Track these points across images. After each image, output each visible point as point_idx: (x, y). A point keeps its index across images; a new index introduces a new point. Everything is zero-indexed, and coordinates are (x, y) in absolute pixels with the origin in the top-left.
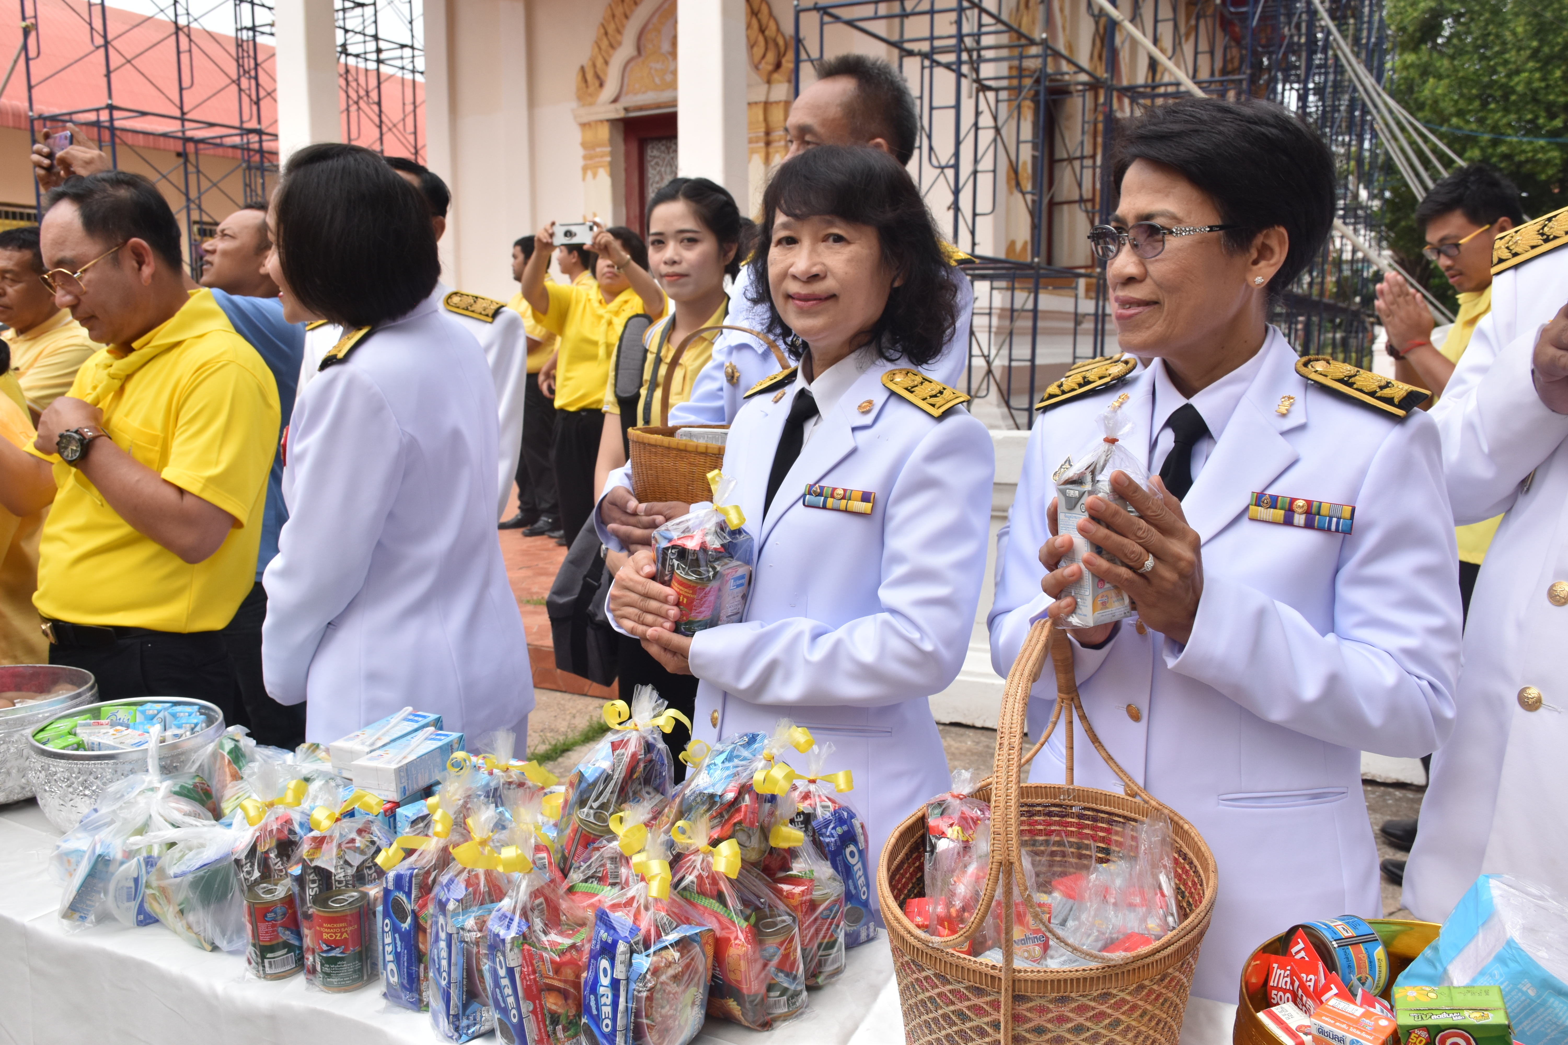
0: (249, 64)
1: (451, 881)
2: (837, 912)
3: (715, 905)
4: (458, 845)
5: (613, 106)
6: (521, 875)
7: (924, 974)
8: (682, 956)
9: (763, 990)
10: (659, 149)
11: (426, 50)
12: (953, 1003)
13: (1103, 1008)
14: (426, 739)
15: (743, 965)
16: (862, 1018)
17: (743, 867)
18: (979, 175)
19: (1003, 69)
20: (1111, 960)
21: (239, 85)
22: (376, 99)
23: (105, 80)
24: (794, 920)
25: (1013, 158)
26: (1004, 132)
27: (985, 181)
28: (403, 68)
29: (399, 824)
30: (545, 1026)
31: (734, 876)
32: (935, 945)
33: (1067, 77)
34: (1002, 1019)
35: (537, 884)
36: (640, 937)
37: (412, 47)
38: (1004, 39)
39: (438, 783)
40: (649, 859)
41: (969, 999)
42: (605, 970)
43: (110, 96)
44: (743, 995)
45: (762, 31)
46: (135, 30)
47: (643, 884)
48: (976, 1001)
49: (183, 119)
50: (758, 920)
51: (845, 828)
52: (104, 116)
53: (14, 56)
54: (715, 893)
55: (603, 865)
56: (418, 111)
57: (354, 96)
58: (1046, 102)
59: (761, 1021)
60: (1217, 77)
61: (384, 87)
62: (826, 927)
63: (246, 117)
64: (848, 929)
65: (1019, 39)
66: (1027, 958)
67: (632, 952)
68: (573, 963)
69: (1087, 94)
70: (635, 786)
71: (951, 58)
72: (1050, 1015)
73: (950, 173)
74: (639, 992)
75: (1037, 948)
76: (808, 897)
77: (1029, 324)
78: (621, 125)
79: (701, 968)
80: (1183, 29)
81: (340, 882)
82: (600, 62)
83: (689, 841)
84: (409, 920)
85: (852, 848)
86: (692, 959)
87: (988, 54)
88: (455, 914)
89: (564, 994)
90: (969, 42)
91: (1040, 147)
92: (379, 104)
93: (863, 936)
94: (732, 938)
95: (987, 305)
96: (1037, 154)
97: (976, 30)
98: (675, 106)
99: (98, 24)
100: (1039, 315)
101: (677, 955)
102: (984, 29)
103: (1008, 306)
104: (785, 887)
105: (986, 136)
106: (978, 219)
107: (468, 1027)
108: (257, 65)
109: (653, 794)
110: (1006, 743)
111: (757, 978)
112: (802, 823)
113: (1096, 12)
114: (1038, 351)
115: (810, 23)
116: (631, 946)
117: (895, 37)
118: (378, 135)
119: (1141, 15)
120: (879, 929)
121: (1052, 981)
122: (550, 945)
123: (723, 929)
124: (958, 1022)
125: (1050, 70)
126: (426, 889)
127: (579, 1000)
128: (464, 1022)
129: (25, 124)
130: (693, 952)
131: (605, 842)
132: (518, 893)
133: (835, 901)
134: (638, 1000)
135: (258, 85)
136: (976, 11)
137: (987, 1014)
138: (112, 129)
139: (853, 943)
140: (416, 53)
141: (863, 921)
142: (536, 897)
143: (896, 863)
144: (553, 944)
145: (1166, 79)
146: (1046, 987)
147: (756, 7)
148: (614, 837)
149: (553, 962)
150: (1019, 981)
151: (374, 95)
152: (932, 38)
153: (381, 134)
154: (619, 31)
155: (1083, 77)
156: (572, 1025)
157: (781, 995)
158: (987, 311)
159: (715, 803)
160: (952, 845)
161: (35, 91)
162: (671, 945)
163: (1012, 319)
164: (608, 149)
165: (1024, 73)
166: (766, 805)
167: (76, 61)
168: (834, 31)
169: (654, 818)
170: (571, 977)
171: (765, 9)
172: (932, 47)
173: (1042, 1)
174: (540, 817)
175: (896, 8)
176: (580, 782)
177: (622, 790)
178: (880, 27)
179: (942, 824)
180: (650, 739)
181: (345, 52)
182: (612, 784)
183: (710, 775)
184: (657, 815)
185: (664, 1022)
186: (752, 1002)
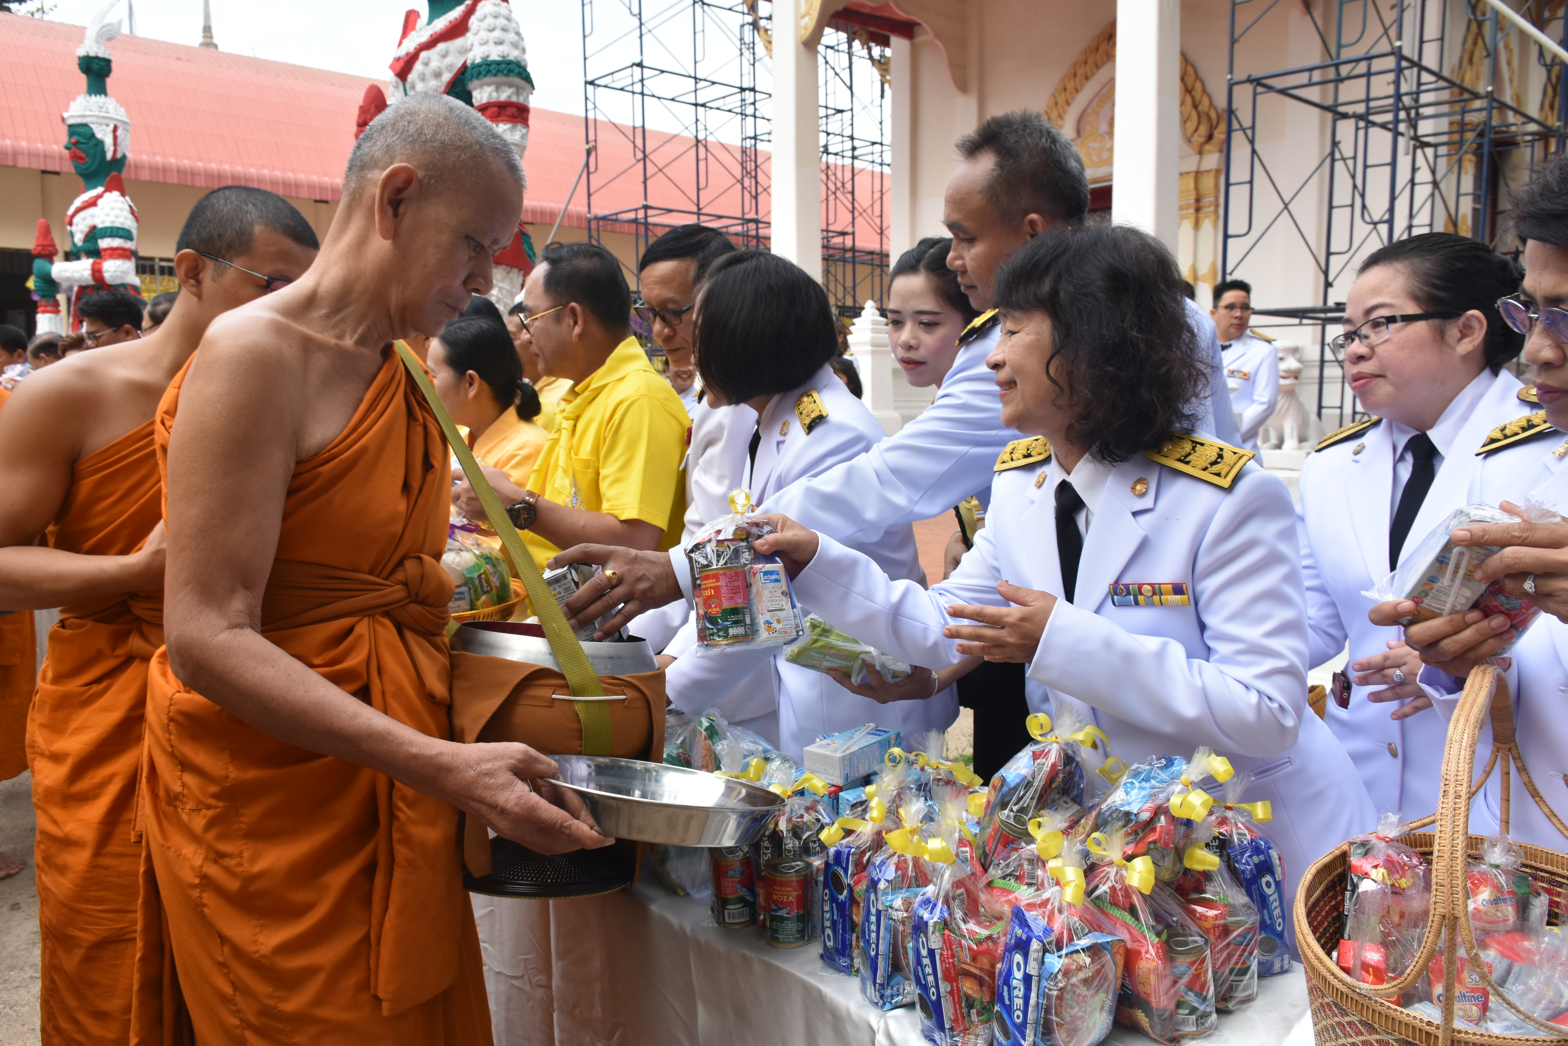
0: (750, 166)
1: (883, 863)
2: (1251, 940)
3: (1128, 918)
4: (891, 831)
6: (945, 865)
7: (1347, 1019)
8: (1093, 962)
9: (1172, 1006)
11: (893, 146)
14: (868, 733)
15: (1153, 979)
17: (1156, 884)
19: (1443, 124)
20: (1564, 1032)
21: (742, 184)
22: (850, 189)
23: (642, 186)
24: (1206, 942)
25: (1453, 211)
26: (1442, 186)
28: (873, 162)
29: (841, 806)
30: (961, 1007)
31: (1147, 892)
32: (1363, 992)
33: (1513, 128)
35: (960, 876)
36: (1053, 937)
37: (881, 144)
38: (1445, 95)
39: (875, 773)
40: (1065, 865)
42: (1018, 964)
43: (646, 198)
44: (1152, 1008)
45: (1195, 106)
46: (667, 145)
47: (1057, 888)
49: (699, 214)
50: (1170, 937)
51: (1262, 858)
52: (641, 214)
53: (579, 172)
54: (1128, 906)
55: (1021, 865)
56: (884, 197)
57: (832, 187)
58: (1490, 154)
59: (1169, 1035)
61: (856, 178)
62: (1238, 953)
63: (746, 210)
64: (1261, 958)
65: (1461, 94)
66: (1465, 1018)
67: (1045, 951)
68: (988, 953)
69: (1536, 144)
70: (1053, 794)
71: (1389, 117)
73: (1384, 228)
74: (1050, 990)
75: (1474, 1008)
76: (1222, 922)
79: (1111, 976)
81: (789, 851)
83: (1104, 853)
84: (845, 892)
85: (1268, 878)
86: (1103, 966)
87: (1425, 111)
88: (885, 893)
89: (980, 982)
90: (1407, 100)
91: (1483, 199)
92: (853, 193)
93: (1277, 967)
94: (1143, 951)
96: (1478, 206)
97: (1414, 89)
98: (1111, 180)
99: (639, 143)
101: (1088, 960)
102: (1423, 88)
104: (1199, 909)
105: (1423, 192)
107: (892, 997)
108: (756, 166)
109: (1070, 804)
110: (1451, 791)
111: (1166, 993)
112: (1217, 847)
113: (1548, 61)
115: (1243, 96)
116: (1044, 945)
117: (1329, 102)
118: (850, 220)
120: (1294, 963)
122: (969, 933)
123: (1134, 941)
125: (1494, 123)
126: (861, 867)
127: (993, 988)
128: (888, 992)
129: (584, 224)
130: (1104, 960)
131: (1023, 844)
132: (941, 881)
133: (1249, 930)
134: (1049, 997)
135: (757, 182)
136: (1415, 70)
138: (646, 224)
139: (1266, 972)
140: (885, 148)
141: (1277, 952)
142: (958, 887)
143: (1312, 900)
144: (972, 933)
147: (1190, 85)
148: (1031, 840)
149: (970, 949)
150: (1459, 1042)
151: (849, 186)
152: (1368, 100)
153: (854, 219)
154: (1061, 117)
155: (1533, 127)
156: (986, 1010)
157: (1190, 1014)
159: (1130, 821)
160: (1376, 887)
161: (592, 198)
162: (1083, 950)
165: (1467, 128)
166: (1182, 829)
167: (623, 173)
168: (1267, 100)
169: (1071, 827)
170: (987, 966)
171: (1198, 86)
172: (1368, 108)
173: (1488, 55)
174: (964, 814)
175: (1331, 73)
176: (1002, 785)
177: (1041, 797)
178: (1313, 93)
179: (1366, 865)
180: (1070, 752)
181: (826, 151)
182: (1032, 790)
183: (1127, 793)
184: (1074, 824)
185: (1072, 1022)
186: (1160, 1016)
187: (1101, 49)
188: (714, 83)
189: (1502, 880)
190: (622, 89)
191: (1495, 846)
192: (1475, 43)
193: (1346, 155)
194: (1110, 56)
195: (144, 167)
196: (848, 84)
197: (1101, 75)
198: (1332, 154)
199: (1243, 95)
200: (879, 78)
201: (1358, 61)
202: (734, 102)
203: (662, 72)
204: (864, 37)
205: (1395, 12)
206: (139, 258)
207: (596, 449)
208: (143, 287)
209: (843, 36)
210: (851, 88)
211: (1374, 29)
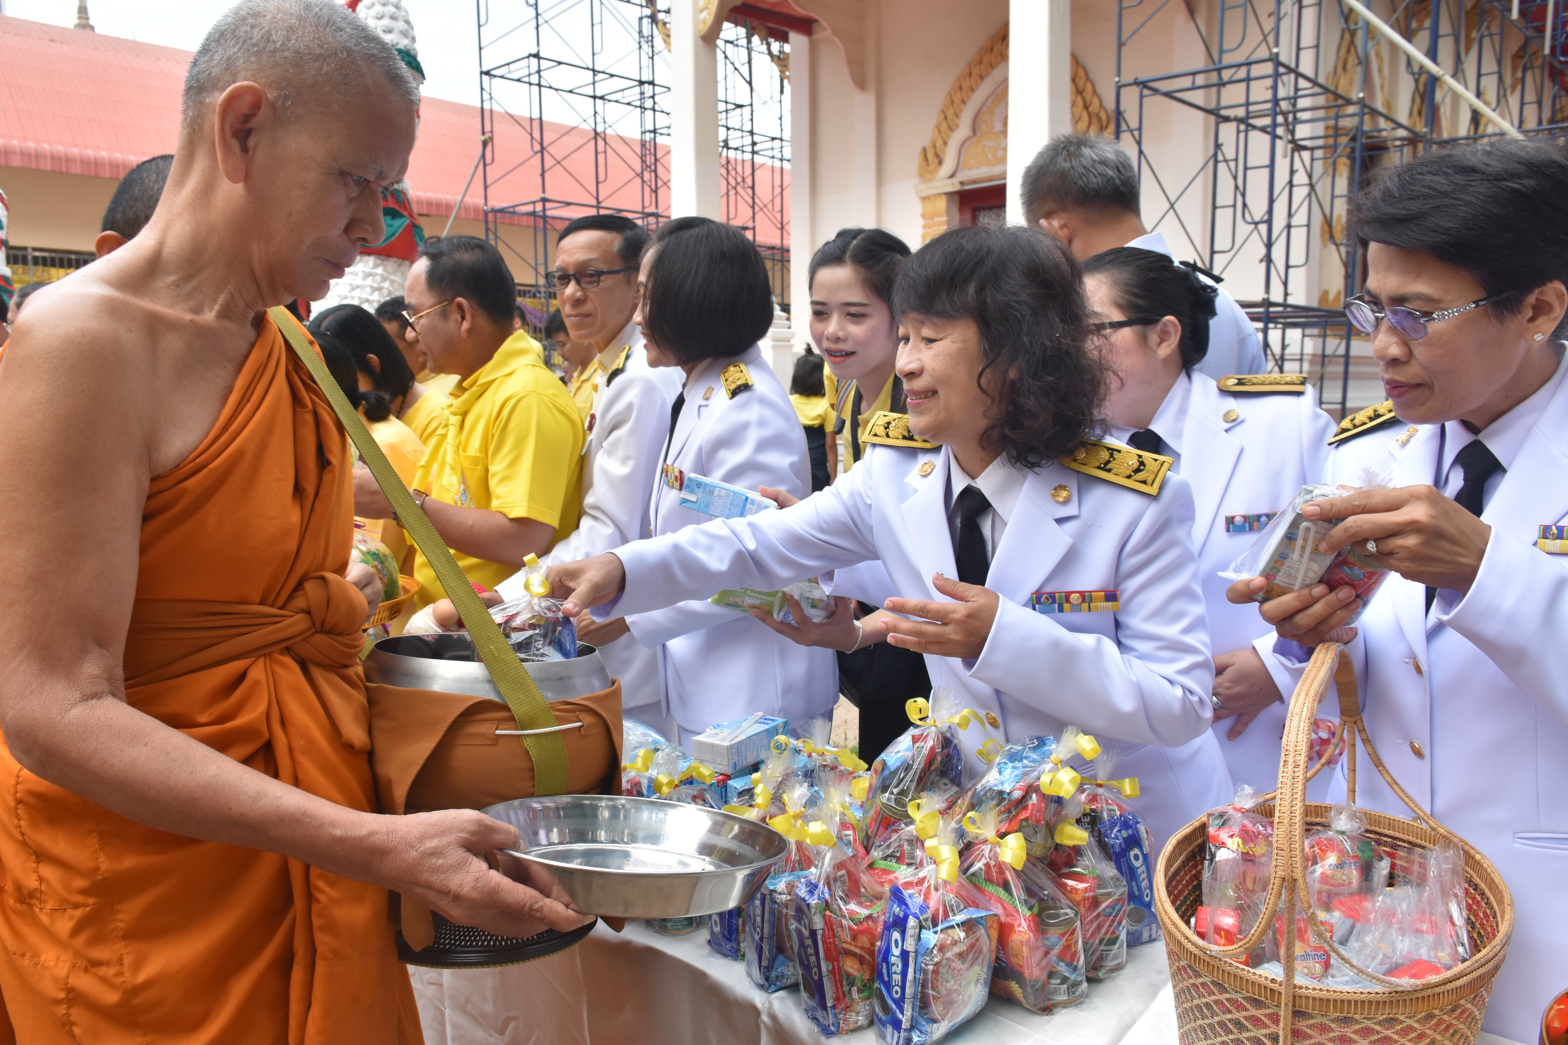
0: (650, 160)
2: (1119, 911)
3: (1002, 893)
4: (775, 816)
5: (950, 181)
6: (826, 848)
7: (1201, 980)
8: (967, 936)
9: (1044, 977)
10: (989, 217)
11: (792, 141)
12: (1230, 1012)
13: (1389, 1033)
14: (756, 722)
15: (1025, 951)
16: (1140, 1014)
17: (1028, 860)
18: (1293, 230)
19: (1319, 129)
20: (1398, 985)
21: (642, 178)
22: (750, 184)
23: (540, 179)
24: (1076, 914)
25: (1327, 211)
26: (1318, 188)
27: (1299, 236)
28: (773, 157)
29: (729, 795)
30: (842, 985)
31: (1019, 867)
32: (1213, 954)
33: (1384, 134)
34: (1281, 1033)
35: (841, 858)
36: (929, 914)
37: (781, 140)
38: (1321, 100)
39: (762, 762)
40: (940, 844)
41: (1247, 1010)
42: (896, 941)
43: (544, 191)
44: (1025, 979)
45: (1086, 107)
46: (565, 137)
47: (934, 866)
48: (1254, 1012)
49: (598, 207)
50: (1041, 911)
51: (1130, 832)
52: (539, 207)
53: (475, 164)
54: (1001, 882)
55: (901, 846)
56: (785, 193)
57: (732, 182)
58: (1362, 158)
59: (1042, 1005)
60: (1545, 125)
61: (757, 173)
62: (1108, 924)
63: (647, 204)
64: (1130, 928)
65: (1336, 100)
66: (1307, 975)
67: (921, 927)
68: (869, 932)
69: (1405, 149)
70: (932, 776)
71: (1267, 121)
72: (1332, 1035)
73: (1263, 228)
74: (926, 965)
75: (1318, 965)
76: (1091, 894)
77: (1341, 369)
78: (957, 198)
79: (985, 949)
80: (1508, 81)
82: (939, 143)
83: (978, 831)
85: (1136, 851)
86: (977, 940)
87: (1302, 116)
89: (861, 960)
90: (1284, 105)
92: (753, 188)
93: (1145, 936)
94: (1016, 924)
95: (1298, 351)
97: (1292, 94)
98: (1005, 178)
99: (536, 134)
100: (1351, 360)
101: (962, 935)
102: (1300, 93)
103: (1320, 352)
104: (1070, 882)
105: (1300, 193)
106: (1291, 271)
107: (776, 979)
108: (656, 160)
109: (949, 785)
110: (1291, 761)
111: (1038, 964)
112: (1089, 823)
113: (1416, 71)
114: (1350, 394)
116: (920, 922)
117: (1212, 105)
118: (751, 214)
119: (1463, 71)
120: (1159, 932)
121: (1335, 1001)
122: (849, 913)
123: (1007, 916)
124: (1235, 1031)
125: (1366, 127)
127: (873, 966)
128: (773, 975)
129: (481, 217)
130: (978, 934)
131: (903, 825)
132: (823, 864)
133: (1118, 901)
134: (925, 972)
135: (656, 176)
136: (1292, 76)
137: (1266, 1026)
138: (545, 217)
139: (1135, 941)
140: (784, 143)
141: (1145, 922)
142: (839, 869)
143: (1173, 869)
144: (852, 913)
145: (1490, 130)
146: (1328, 1006)
147: (1081, 86)
148: (911, 821)
149: (850, 929)
150: (1300, 997)
151: (749, 181)
152: (1248, 104)
153: (754, 214)
154: (957, 116)
155: (1402, 133)
156: (866, 987)
157: (1062, 983)
158: (1298, 357)
159: (1003, 799)
160: (1232, 855)
161: (489, 190)
162: (958, 925)
163: (1323, 364)
164: (945, 219)
165: (1340, 132)
166: (1053, 806)
167: (520, 165)
168: (1153, 103)
169: (950, 808)
170: (867, 945)
171: (1089, 88)
172: (1248, 112)
173: (1360, 63)
174: (847, 799)
175: (1214, 78)
176: (883, 769)
177: (920, 779)
178: (1197, 97)
179: (1223, 836)
180: (948, 735)
181: (726, 146)
182: (912, 773)
183: (1000, 773)
184: (951, 805)
185: (948, 995)
186: (1032, 986)
187: (995, 49)
188: (612, 76)
189: (1348, 845)
190: (519, 80)
191: (1341, 813)
192: (1348, 51)
193: (1228, 157)
194: (1004, 57)
195: (15, 153)
196: (748, 79)
197: (996, 75)
198: (1215, 155)
199: (1130, 97)
200: (778, 73)
201: (1239, 66)
202: (633, 95)
203: (560, 63)
204: (763, 32)
205: (1273, 19)
206: (9, 248)
207: (485, 446)
208: (15, 278)
209: (742, 31)
210: (750, 83)
211: (1254, 36)
